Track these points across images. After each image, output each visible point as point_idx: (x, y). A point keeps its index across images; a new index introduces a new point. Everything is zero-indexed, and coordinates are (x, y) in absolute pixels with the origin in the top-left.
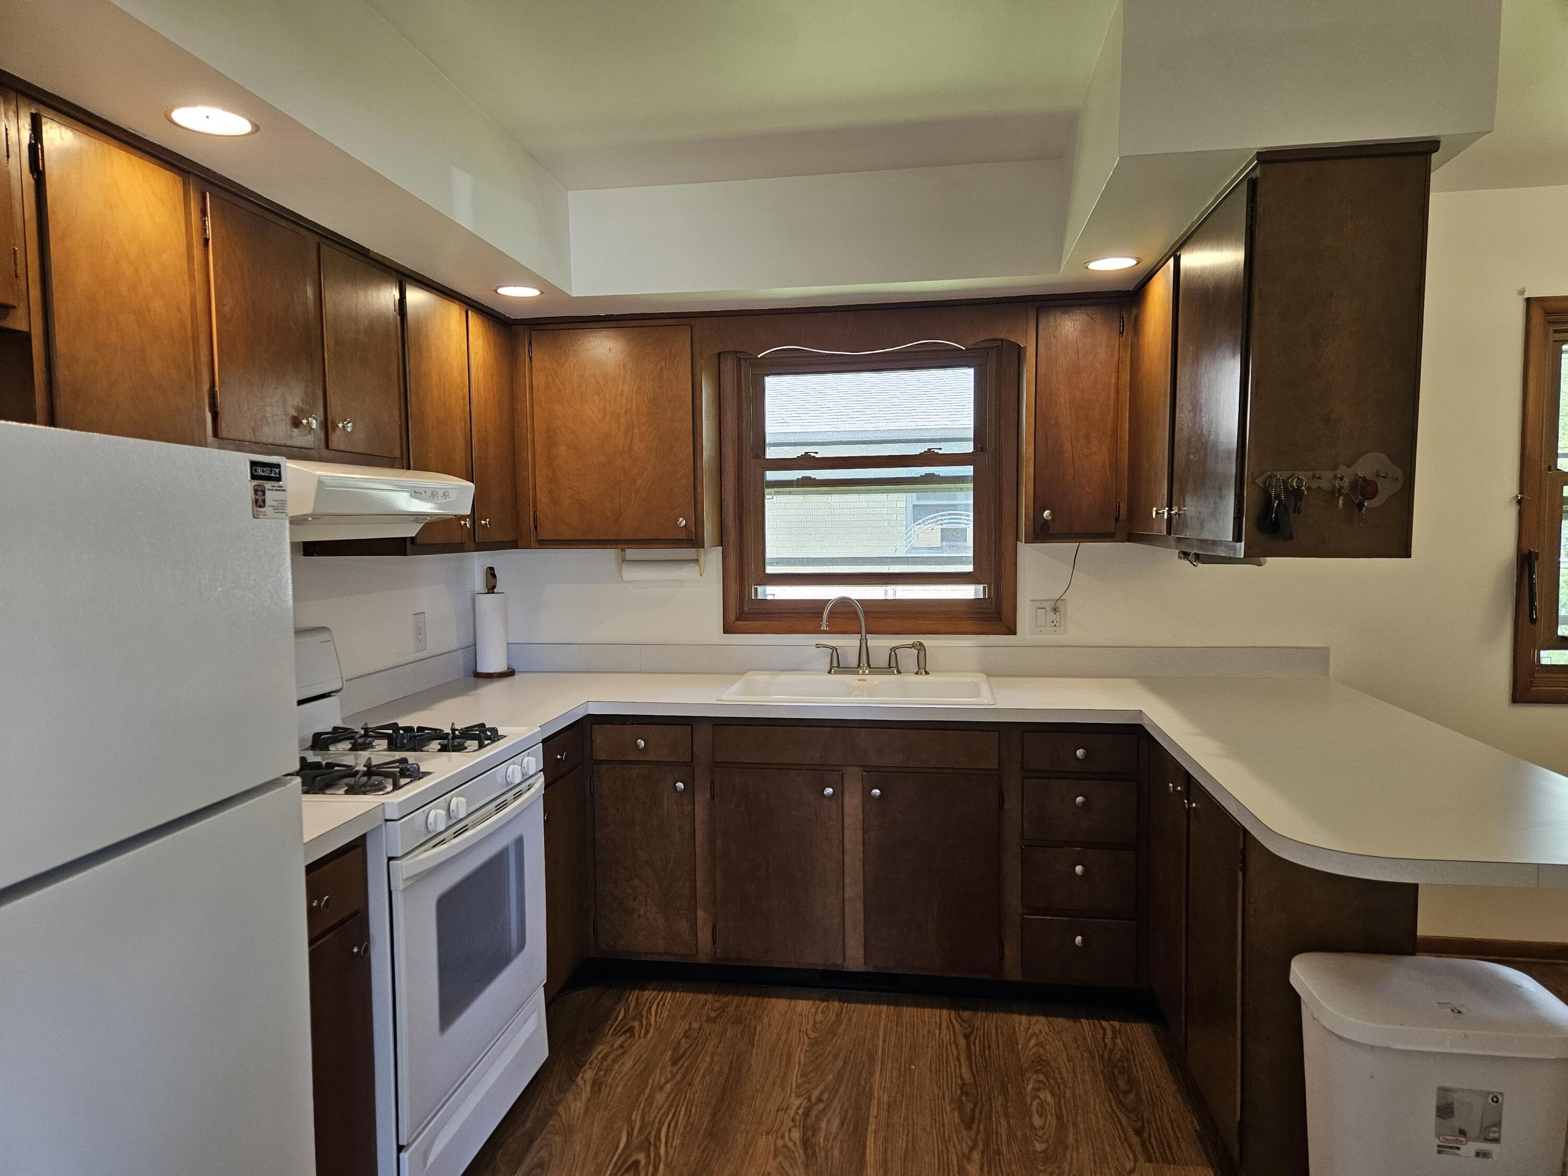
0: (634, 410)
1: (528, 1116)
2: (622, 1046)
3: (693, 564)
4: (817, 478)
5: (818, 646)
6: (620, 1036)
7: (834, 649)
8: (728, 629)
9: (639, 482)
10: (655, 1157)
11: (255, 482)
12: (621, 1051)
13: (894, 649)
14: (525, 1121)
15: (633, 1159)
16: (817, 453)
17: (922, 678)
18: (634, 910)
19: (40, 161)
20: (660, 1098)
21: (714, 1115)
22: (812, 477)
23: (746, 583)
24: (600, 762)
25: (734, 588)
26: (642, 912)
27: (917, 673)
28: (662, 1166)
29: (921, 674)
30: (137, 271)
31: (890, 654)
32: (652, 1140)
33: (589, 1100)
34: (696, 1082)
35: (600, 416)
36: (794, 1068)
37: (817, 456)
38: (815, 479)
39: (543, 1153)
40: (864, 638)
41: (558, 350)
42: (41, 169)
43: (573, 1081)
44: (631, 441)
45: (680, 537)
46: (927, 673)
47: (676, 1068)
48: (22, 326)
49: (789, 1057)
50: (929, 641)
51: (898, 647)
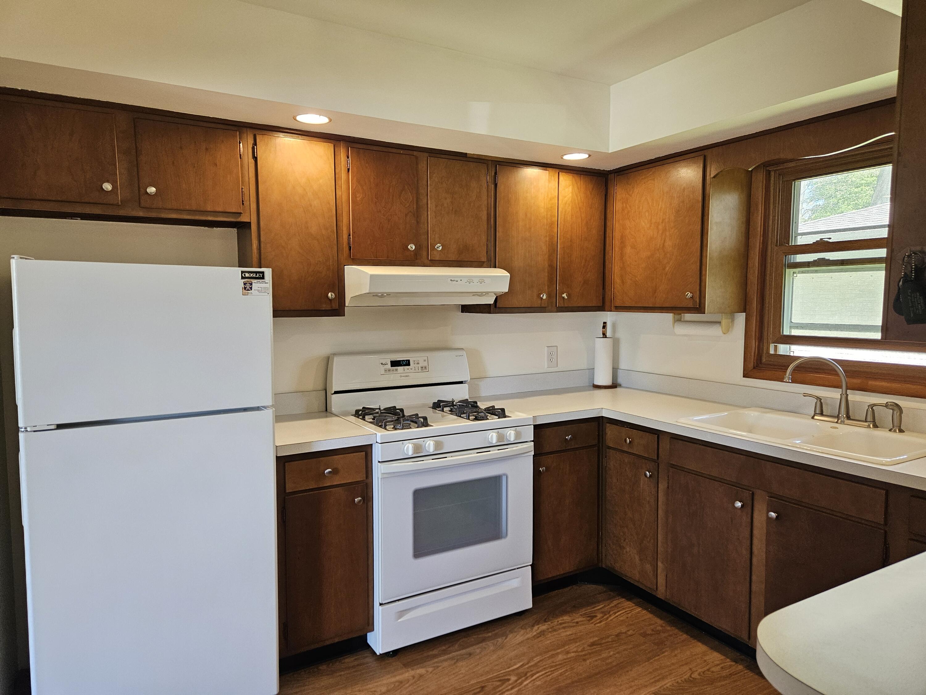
0: (667, 220)
1: (494, 630)
2: (577, 623)
3: (718, 325)
4: (831, 259)
5: (805, 395)
6: (584, 617)
7: (819, 399)
8: (746, 375)
9: (667, 269)
10: (519, 683)
11: (243, 280)
12: (575, 624)
13: (872, 406)
14: (489, 632)
15: (509, 677)
16: (830, 238)
17: (897, 436)
18: (624, 548)
19: (256, 153)
20: (560, 657)
21: (573, 683)
22: (827, 258)
23: (765, 341)
24: (610, 448)
25: (754, 344)
26: (628, 549)
27: (890, 430)
28: (516, 689)
29: (895, 431)
30: (305, 190)
31: (867, 410)
32: (528, 675)
33: (528, 639)
34: (588, 662)
35: (648, 225)
36: (656, 686)
37: (831, 241)
38: (829, 260)
39: (478, 651)
40: (844, 393)
41: (629, 186)
42: (256, 156)
43: (533, 626)
44: (664, 240)
45: (689, 306)
46: (901, 431)
47: (589, 648)
48: (247, 220)
49: (663, 678)
50: (904, 402)
51: (875, 405)
